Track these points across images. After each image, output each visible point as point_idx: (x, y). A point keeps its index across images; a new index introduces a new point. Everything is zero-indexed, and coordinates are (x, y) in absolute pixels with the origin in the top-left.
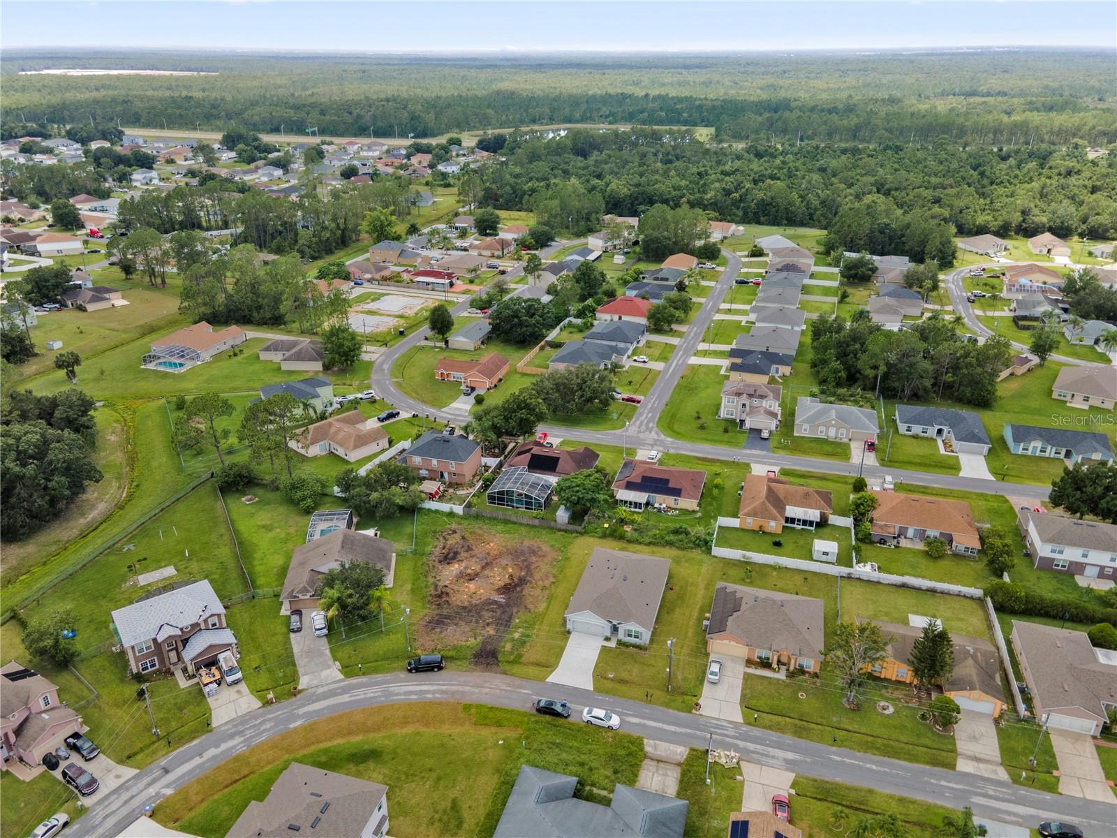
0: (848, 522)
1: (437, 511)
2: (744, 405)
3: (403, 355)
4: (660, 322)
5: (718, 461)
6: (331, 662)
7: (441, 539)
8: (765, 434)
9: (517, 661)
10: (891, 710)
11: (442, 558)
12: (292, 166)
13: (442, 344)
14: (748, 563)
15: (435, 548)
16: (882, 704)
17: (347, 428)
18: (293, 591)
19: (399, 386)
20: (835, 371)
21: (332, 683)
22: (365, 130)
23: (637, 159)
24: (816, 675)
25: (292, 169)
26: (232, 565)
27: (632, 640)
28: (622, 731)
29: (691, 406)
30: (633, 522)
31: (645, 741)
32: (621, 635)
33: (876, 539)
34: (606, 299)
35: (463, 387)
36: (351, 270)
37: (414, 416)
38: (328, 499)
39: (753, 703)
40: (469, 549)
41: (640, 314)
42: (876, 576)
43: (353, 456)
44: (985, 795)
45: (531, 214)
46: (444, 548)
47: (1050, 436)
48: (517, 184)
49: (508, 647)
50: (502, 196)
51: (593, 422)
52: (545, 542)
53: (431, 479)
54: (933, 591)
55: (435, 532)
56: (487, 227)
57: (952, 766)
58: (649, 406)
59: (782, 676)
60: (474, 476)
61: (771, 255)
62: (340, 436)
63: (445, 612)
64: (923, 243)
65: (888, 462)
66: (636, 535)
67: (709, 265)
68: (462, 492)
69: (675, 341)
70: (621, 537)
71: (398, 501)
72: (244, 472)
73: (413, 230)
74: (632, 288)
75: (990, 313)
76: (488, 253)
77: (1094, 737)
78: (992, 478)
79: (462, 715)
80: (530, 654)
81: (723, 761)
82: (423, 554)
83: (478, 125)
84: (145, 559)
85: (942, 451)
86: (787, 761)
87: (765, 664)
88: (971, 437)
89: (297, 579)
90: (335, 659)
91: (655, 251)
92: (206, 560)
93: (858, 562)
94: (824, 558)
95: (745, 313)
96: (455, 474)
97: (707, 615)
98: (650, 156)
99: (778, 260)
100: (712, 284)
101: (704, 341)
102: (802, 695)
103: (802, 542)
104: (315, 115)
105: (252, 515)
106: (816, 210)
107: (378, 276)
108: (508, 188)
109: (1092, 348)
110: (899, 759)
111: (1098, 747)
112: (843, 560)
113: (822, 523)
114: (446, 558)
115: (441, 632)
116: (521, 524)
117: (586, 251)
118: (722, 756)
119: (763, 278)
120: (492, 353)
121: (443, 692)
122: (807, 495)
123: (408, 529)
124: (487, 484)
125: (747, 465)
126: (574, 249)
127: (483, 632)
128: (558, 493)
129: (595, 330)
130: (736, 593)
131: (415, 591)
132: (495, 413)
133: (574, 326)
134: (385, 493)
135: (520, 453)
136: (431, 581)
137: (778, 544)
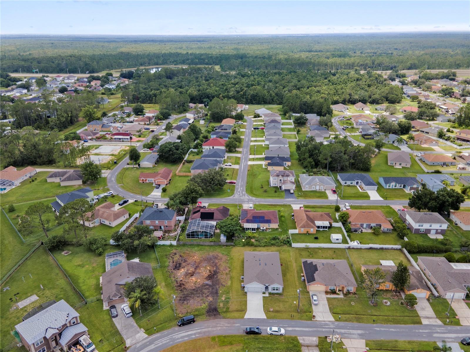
0: (340, 224)
1: (164, 245)
2: (280, 180)
3: (120, 173)
4: (231, 148)
5: (278, 205)
6: (138, 329)
7: (170, 258)
8: (292, 191)
9: (227, 311)
10: (389, 303)
11: (174, 268)
12: (32, 88)
13: (137, 166)
14: (307, 248)
15: (169, 263)
16: (385, 301)
17: (107, 211)
18: (109, 297)
19: (123, 187)
20: (310, 162)
21: (143, 340)
22: (63, 70)
23: (194, 79)
24: (355, 294)
25: (31, 89)
26: (68, 288)
27: (275, 291)
28: (287, 336)
29: (257, 183)
30: (254, 237)
31: (298, 338)
32: (270, 290)
33: (353, 230)
34: (204, 140)
35: (154, 185)
36: (81, 135)
37: (136, 201)
38: (107, 247)
39: (335, 311)
40: (185, 261)
41: (222, 145)
42: (360, 246)
43: (114, 224)
44: (437, 333)
45: (157, 105)
46: (173, 262)
47: (397, 180)
48: (147, 92)
49: (221, 305)
50: (140, 98)
51: (219, 195)
52: (219, 252)
53: (156, 230)
54: (382, 249)
55: (166, 255)
56: (139, 112)
57: (420, 323)
58: (240, 185)
59: (341, 296)
60: (175, 226)
61: (263, 116)
62: (105, 215)
63: (186, 293)
64: (321, 108)
65: (343, 197)
66: (258, 243)
67: (240, 122)
68: (172, 234)
69: (239, 155)
70: (252, 245)
71: (148, 243)
72: (62, 240)
73: (104, 115)
74: (213, 134)
75: (353, 134)
76: (143, 123)
77: (464, 300)
78: (382, 199)
79: (212, 343)
80: (233, 306)
81: (334, 340)
82: (165, 267)
83: (117, 67)
84: (18, 294)
85: (361, 191)
86: (359, 335)
87: (333, 292)
88: (369, 183)
89: (109, 291)
90: (140, 328)
91: (217, 118)
92: (54, 288)
93: (351, 241)
94: (337, 241)
95: (263, 141)
96: (167, 226)
97: (302, 274)
98: (200, 78)
99: (267, 118)
100: (244, 130)
101: (251, 154)
102: (353, 303)
103: (325, 236)
104: (35, 64)
105: (70, 261)
106: (274, 97)
107: (94, 137)
108: (143, 94)
109: (392, 144)
110: (401, 324)
111: (467, 303)
112: (345, 241)
113: (330, 227)
114: (176, 267)
115: (187, 303)
116: (205, 245)
117: (187, 120)
118: (334, 338)
119: (264, 126)
120: (162, 168)
121: (200, 333)
122: (322, 215)
123: (153, 256)
124: (183, 229)
125: (290, 205)
126: (181, 119)
127: (207, 300)
128: (220, 229)
129: (204, 154)
130: (312, 262)
131: (167, 285)
132: (180, 195)
133: (194, 153)
134: (141, 240)
135: (195, 213)
136: (173, 279)
137: (316, 238)
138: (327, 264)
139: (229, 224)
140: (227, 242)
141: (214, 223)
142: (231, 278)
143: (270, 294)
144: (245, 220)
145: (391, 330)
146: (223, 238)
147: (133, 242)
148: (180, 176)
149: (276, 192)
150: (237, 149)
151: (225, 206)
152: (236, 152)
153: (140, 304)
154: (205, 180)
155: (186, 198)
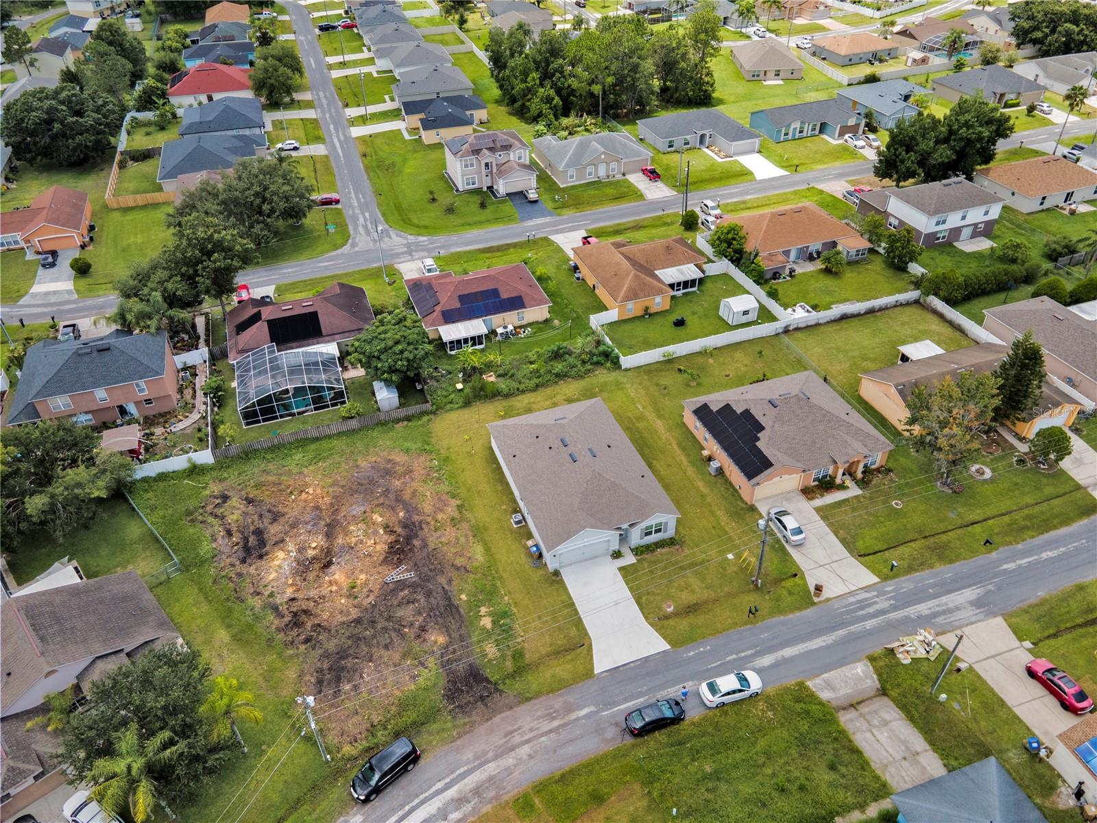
0: (722, 266)
1: (162, 477)
2: (487, 166)
4: (275, 92)
7: (211, 520)
8: (532, 195)
9: (521, 668)
10: (988, 474)
11: (241, 554)
14: (670, 362)
16: (974, 467)
24: (886, 470)
27: (655, 538)
28: (771, 690)
29: (411, 190)
30: (489, 366)
31: (809, 684)
32: (636, 538)
33: (770, 275)
35: (30, 256)
39: (861, 545)
40: (276, 516)
41: (240, 87)
42: (815, 316)
46: (229, 533)
51: (297, 249)
53: (105, 426)
54: (871, 311)
55: (189, 513)
58: (356, 204)
59: (854, 491)
60: (181, 391)
63: (332, 645)
65: (684, 187)
66: (511, 383)
67: (268, 14)
68: (181, 426)
69: (310, 114)
70: (495, 395)
71: (96, 494)
74: (191, 57)
78: (783, 172)
80: (532, 643)
81: (921, 653)
82: (203, 562)
85: (719, 160)
87: (826, 485)
88: (736, 135)
93: (784, 310)
94: (745, 319)
95: (371, 61)
96: (148, 401)
97: (704, 453)
100: (290, 37)
102: (896, 504)
113: (704, 279)
114: (247, 549)
115: (356, 687)
118: (916, 646)
120: (41, 191)
122: (668, 249)
123: (133, 530)
124: (219, 397)
125: (546, 239)
127: (426, 647)
128: (366, 365)
129: (185, 122)
130: (728, 407)
131: (242, 637)
132: (161, 274)
133: (148, 124)
134: (58, 489)
135: (242, 327)
136: (257, 602)
137: (680, 323)
138: (784, 398)
140: (402, 405)
141: (330, 349)
142: (478, 532)
143: (637, 551)
144: (437, 314)
145: (1044, 555)
146: (385, 396)
147: (18, 506)
148: (126, 210)
149: (483, 206)
150: (296, 96)
151: (345, 281)
152: (293, 104)
155: (191, 279)
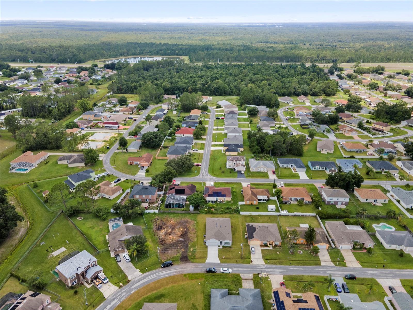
0: (275, 198)
1: (149, 213)
2: (234, 164)
3: (112, 156)
4: (198, 136)
5: (233, 183)
6: (136, 269)
7: (154, 222)
8: (243, 172)
9: (194, 258)
10: (302, 252)
12: (31, 78)
13: (125, 151)
14: (251, 215)
15: (154, 226)
16: (299, 251)
17: (107, 188)
18: (115, 248)
19: (115, 168)
20: (258, 149)
21: (139, 276)
22: (54, 60)
23: (167, 71)
24: (280, 246)
26: (85, 243)
27: (227, 245)
28: (233, 273)
29: (217, 165)
30: (213, 207)
31: (240, 274)
32: (223, 244)
33: (284, 202)
34: (177, 129)
35: (139, 167)
36: (79, 124)
37: (126, 179)
38: (109, 214)
39: (266, 258)
40: (165, 225)
41: (190, 133)
42: (287, 214)
43: (112, 197)
44: (330, 271)
45: (137, 95)
46: (156, 225)
47: (321, 164)
48: (128, 84)
49: (190, 254)
50: (123, 89)
51: (188, 175)
52: (188, 218)
53: (143, 202)
54: (303, 216)
55: (151, 220)
56: (123, 102)
57: (320, 265)
58: (204, 167)
59: (271, 248)
60: (157, 199)
61: (224, 107)
62: (106, 190)
63: (166, 246)
64: (270, 101)
65: (280, 177)
66: (216, 212)
67: (205, 112)
68: (155, 205)
69: (203, 142)
70: (212, 213)
71: (139, 212)
72: (77, 209)
73: (95, 105)
74: (184, 124)
75: (294, 124)
76: (127, 113)
77: (351, 250)
78: (308, 178)
79: (184, 278)
80: (197, 255)
81: (263, 276)
82: (151, 228)
83: (100, 57)
84: (51, 246)
85: (294, 172)
86: (280, 272)
87: (266, 245)
88: (300, 167)
89: (114, 244)
90: (137, 268)
91: (186, 108)
92: (76, 243)
93: (282, 210)
94: (272, 210)
95: (223, 129)
96: (151, 199)
97: (246, 234)
98: (172, 70)
99: (226, 109)
100: (208, 119)
101: (213, 141)
102: (278, 253)
103: (264, 206)
104: (29, 53)
105: (84, 224)
106: (233, 90)
107: (89, 126)
108: (125, 86)
109: (323, 133)
111: (353, 252)
112: (277, 210)
113: (268, 200)
114: (158, 229)
115: (167, 253)
116: (179, 213)
117: (162, 110)
118: (263, 275)
119: (224, 116)
120: (145, 153)
121: (176, 272)
122: (262, 191)
123: (142, 221)
124: (163, 201)
125: (240, 183)
126: (158, 109)
127: (181, 251)
128: (189, 201)
129: (176, 141)
130: (252, 226)
131: (153, 241)
132: (160, 176)
133: (169, 139)
134: (134, 210)
135: (171, 189)
136: (157, 237)
137: (258, 208)
138: (263, 226)
139: (196, 198)
140: (194, 211)
141: (185, 197)
142: (197, 236)
143: (223, 247)
144: (207, 195)
145: (301, 269)
146: (191, 208)
147: (128, 211)
148: (159, 160)
150: (202, 137)
151: (193, 184)
152: (201, 139)
153: (137, 253)
154: (178, 164)
155: (165, 178)
